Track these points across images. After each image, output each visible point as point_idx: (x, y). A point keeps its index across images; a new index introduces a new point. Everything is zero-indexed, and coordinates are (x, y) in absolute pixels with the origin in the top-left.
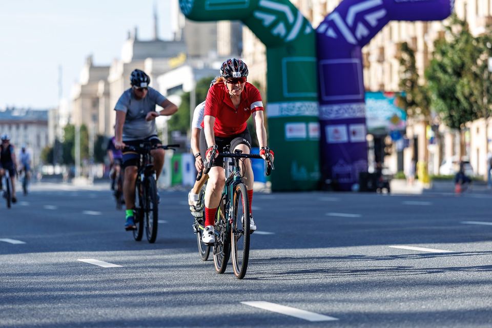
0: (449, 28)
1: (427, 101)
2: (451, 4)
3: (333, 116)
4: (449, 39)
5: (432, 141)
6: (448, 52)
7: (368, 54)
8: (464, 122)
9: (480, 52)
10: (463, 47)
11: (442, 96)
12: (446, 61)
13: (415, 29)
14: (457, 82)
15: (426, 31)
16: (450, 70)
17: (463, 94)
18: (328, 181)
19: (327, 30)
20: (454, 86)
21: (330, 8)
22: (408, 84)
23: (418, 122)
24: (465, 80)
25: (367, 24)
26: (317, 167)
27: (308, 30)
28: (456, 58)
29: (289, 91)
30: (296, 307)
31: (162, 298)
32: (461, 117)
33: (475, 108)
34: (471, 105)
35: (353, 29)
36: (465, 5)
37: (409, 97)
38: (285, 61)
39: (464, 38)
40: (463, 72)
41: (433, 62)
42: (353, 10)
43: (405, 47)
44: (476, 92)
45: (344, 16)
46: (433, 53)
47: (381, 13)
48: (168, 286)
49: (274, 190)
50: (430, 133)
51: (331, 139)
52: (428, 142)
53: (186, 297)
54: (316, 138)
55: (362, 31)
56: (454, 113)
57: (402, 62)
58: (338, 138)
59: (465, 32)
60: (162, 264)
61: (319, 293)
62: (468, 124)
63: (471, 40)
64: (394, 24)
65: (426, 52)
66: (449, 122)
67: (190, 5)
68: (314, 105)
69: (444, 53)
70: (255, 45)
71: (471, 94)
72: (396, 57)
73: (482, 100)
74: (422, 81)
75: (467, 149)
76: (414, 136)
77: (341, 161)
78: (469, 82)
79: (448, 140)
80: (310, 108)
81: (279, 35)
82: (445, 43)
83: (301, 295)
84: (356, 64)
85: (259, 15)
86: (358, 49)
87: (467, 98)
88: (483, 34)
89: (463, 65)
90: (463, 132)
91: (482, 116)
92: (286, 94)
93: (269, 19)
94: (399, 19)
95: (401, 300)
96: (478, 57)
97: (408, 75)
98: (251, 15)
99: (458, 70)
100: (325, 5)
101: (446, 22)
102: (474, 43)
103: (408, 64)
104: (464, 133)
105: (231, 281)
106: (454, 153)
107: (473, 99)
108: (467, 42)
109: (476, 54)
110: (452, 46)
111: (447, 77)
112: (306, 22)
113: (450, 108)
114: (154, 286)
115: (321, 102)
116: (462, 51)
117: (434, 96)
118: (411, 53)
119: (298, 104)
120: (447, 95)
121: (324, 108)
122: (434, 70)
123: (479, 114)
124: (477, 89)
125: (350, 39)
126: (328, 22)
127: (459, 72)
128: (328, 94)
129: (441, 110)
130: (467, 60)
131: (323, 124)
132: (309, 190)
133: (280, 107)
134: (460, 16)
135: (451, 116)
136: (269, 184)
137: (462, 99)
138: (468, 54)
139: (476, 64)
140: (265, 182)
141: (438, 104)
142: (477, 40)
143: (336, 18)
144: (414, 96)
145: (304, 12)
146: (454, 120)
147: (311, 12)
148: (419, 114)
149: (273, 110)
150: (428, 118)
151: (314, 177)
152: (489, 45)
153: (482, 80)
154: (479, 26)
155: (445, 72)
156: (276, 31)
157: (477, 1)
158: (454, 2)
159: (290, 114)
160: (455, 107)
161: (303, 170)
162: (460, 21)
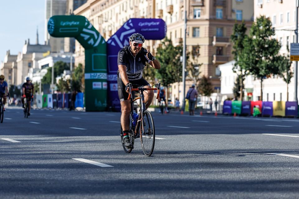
1: (154, 74)
2: (165, 33)
3: (113, 79)
6: (163, 53)
8: (169, 84)
9: (177, 53)
11: (160, 72)
12: (162, 57)
13: (149, 43)
14: (167, 66)
15: (154, 44)
16: (163, 61)
17: (169, 71)
18: (110, 107)
19: (111, 42)
20: (165, 68)
21: (113, 33)
24: (170, 65)
26: (106, 101)
27: (103, 42)
28: (166, 56)
29: (95, 68)
30: (95, 161)
31: (38, 156)
32: (168, 81)
33: (174, 78)
34: (172, 76)
35: (123, 43)
36: (171, 33)
38: (93, 55)
39: (170, 47)
40: (169, 62)
42: (123, 34)
44: (175, 71)
45: (119, 37)
46: (157, 53)
48: (41, 151)
49: (87, 110)
51: (112, 89)
53: (48, 156)
54: (106, 89)
55: (126, 43)
56: (165, 79)
58: (115, 89)
59: (171, 44)
61: (105, 155)
62: (171, 84)
63: (173, 48)
67: (52, 30)
68: (105, 74)
69: (161, 54)
71: (173, 72)
73: (177, 74)
75: (170, 95)
77: (116, 99)
78: (172, 66)
80: (104, 76)
81: (91, 44)
82: (162, 49)
83: (98, 156)
85: (82, 35)
87: (171, 73)
88: (177, 46)
89: (169, 59)
90: (169, 87)
92: (93, 70)
93: (87, 37)
95: (141, 158)
96: (176, 56)
98: (79, 35)
99: (167, 61)
100: (111, 31)
101: (163, 40)
107: (173, 73)
108: (171, 49)
109: (175, 54)
110: (165, 51)
111: (162, 64)
112: (102, 39)
113: (163, 78)
115: (108, 73)
116: (169, 52)
117: (156, 72)
119: (98, 74)
120: (162, 72)
121: (109, 76)
124: (175, 69)
125: (121, 46)
126: (112, 39)
128: (111, 70)
129: (159, 78)
130: (171, 56)
131: (109, 82)
132: (102, 111)
133: (90, 75)
134: (169, 37)
136: (85, 108)
137: (168, 73)
138: (171, 54)
139: (175, 59)
140: (83, 107)
141: (158, 75)
142: (176, 48)
143: (115, 37)
144: (148, 71)
145: (102, 34)
146: (165, 82)
147: (105, 34)
149: (88, 76)
150: (154, 81)
151: (104, 105)
152: (180, 51)
153: (177, 65)
154: (176, 42)
155: (162, 62)
156: (89, 42)
157: (176, 31)
158: (166, 32)
159: (95, 78)
160: (166, 77)
161: (100, 102)
162: (169, 40)
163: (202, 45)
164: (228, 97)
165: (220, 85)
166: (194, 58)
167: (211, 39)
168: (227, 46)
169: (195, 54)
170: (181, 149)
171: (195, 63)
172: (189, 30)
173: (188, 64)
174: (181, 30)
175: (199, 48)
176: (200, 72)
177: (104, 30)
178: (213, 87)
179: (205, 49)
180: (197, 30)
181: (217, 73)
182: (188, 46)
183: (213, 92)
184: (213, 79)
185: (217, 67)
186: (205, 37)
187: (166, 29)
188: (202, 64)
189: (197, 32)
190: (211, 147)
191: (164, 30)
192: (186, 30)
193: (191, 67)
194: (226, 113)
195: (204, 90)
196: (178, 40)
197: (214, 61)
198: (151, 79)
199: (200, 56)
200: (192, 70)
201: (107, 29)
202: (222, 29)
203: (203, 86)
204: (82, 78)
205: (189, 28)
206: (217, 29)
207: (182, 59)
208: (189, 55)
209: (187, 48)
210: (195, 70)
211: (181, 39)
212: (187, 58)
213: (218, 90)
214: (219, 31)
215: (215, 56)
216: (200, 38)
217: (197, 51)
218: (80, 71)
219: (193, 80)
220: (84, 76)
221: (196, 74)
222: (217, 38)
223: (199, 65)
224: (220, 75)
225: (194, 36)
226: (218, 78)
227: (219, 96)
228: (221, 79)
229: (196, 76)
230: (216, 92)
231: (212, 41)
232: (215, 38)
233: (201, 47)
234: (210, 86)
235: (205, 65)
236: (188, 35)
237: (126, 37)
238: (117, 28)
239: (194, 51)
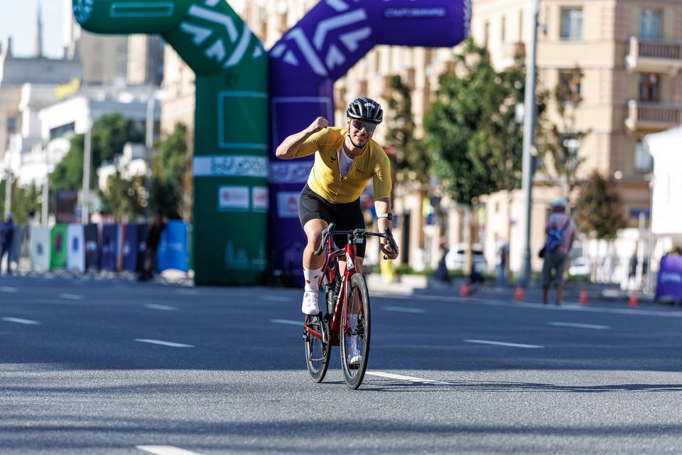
0: (462, 58)
1: (426, 162)
2: (466, 24)
3: (288, 179)
4: (461, 73)
5: (429, 220)
6: (458, 92)
7: (344, 91)
8: (477, 195)
9: (506, 94)
10: (481, 86)
11: (448, 155)
12: (456, 106)
13: (413, 58)
14: (470, 138)
15: (428, 61)
16: (460, 118)
17: (477, 153)
18: (278, 273)
19: (284, 53)
20: (465, 141)
21: (292, 22)
22: (400, 136)
23: (411, 192)
24: (481, 134)
25: (343, 48)
26: (262, 252)
27: (257, 53)
28: (469, 101)
29: (226, 140)
31: (22, 436)
32: (474, 187)
33: (494, 176)
34: (488, 168)
35: (322, 54)
36: (487, 25)
37: (400, 155)
38: (222, 95)
39: (483, 73)
40: (480, 124)
41: (436, 105)
42: (324, 27)
43: (396, 83)
44: (497, 152)
45: (310, 35)
46: (438, 93)
47: (364, 33)
48: (34, 418)
49: (198, 282)
50: (428, 209)
51: (284, 212)
52: (424, 221)
53: (58, 435)
54: (263, 209)
55: (335, 57)
56: (463, 181)
57: (392, 104)
58: (293, 211)
59: (485, 64)
60: (26, 385)
61: (250, 437)
62: (484, 198)
63: (492, 77)
64: (384, 50)
65: (427, 90)
66: (456, 194)
67: (88, 9)
68: (262, 161)
69: (452, 94)
70: (181, 70)
71: (490, 155)
72: (383, 97)
73: (505, 163)
74: (419, 133)
75: (480, 233)
76: (404, 211)
77: (298, 244)
78: (487, 137)
79: (453, 220)
80: (255, 166)
81: (215, 58)
82: (455, 80)
83: (225, 440)
84: (325, 104)
85: (187, 27)
86: (328, 82)
87: (483, 160)
88: (509, 68)
89: (479, 113)
90: (476, 208)
91: (503, 188)
92: (222, 144)
93: (201, 34)
94: (392, 41)
96: (502, 102)
97: (400, 124)
98: (176, 27)
99: (472, 119)
100: (285, 17)
101: (459, 50)
102: (497, 81)
103: (400, 107)
104: (478, 210)
105: (125, 414)
106: (461, 239)
107: (491, 162)
108: (487, 78)
109: (499, 98)
110: (465, 84)
111: (455, 129)
112: (255, 41)
113: (459, 174)
114: (13, 417)
116: (479, 91)
117: (435, 156)
118: (406, 91)
119: (239, 159)
120: (455, 155)
121: (276, 167)
122: (438, 119)
123: (499, 184)
124: (497, 147)
125: (318, 68)
126: (287, 42)
127: (473, 122)
129: (444, 177)
130: (485, 104)
131: (274, 189)
132: (250, 284)
133: (213, 162)
134: (479, 40)
135: (459, 186)
136: (191, 274)
137: (476, 162)
138: (487, 96)
139: (499, 111)
140: (186, 271)
141: (441, 168)
142: (502, 76)
143: (298, 35)
144: (407, 153)
145: (254, 26)
146: (464, 190)
147: (264, 26)
148: (413, 181)
149: (202, 166)
150: (426, 187)
151: (257, 265)
152: (518, 85)
153: (506, 135)
154: (504, 57)
155: (453, 121)
156: (210, 52)
157: (504, 20)
158: (470, 20)
159: (227, 173)
160: (465, 173)
161: (242, 254)
162: (478, 48)
163: (592, 68)
164: (674, 242)
165: (648, 202)
166: (561, 111)
167: (622, 48)
168: (674, 73)
169: (567, 97)
170: (507, 423)
171: (566, 127)
172: (547, 18)
173: (544, 131)
174: (521, 14)
175: (581, 75)
176: (584, 160)
177: (262, 10)
178: (626, 210)
179: (601, 82)
180: (574, 15)
181: (640, 161)
182: (545, 69)
183: (624, 226)
184: (627, 183)
185: (640, 140)
186: (602, 40)
187: (471, 10)
188: (590, 131)
189: (574, 25)
190: (608, 415)
191: (464, 14)
192: (537, 16)
193: (552, 140)
194: (668, 298)
195: (595, 218)
196: (511, 50)
197: (631, 123)
198: (418, 178)
199: (583, 105)
200: (554, 151)
201: (271, 9)
202: (659, 14)
203: (593, 205)
204: (184, 170)
205: (547, 9)
206: (643, 14)
207: (524, 112)
208: (545, 100)
209: (541, 78)
210: (566, 150)
211: (521, 46)
212: (540, 109)
213: (642, 219)
214: (649, 22)
215: (633, 106)
216: (586, 43)
217: (573, 88)
218: (180, 147)
219: (559, 185)
220: (189, 164)
221: (570, 164)
222: (640, 45)
223: (580, 135)
224: (651, 169)
225: (564, 35)
226: (642, 179)
227: (647, 241)
228: (651, 184)
229: (569, 173)
230: (637, 226)
231: (626, 52)
232: (634, 43)
233: (587, 73)
234: (614, 206)
235: (599, 134)
236: (545, 32)
237: (333, 37)
238: (305, 5)
239: (565, 88)
